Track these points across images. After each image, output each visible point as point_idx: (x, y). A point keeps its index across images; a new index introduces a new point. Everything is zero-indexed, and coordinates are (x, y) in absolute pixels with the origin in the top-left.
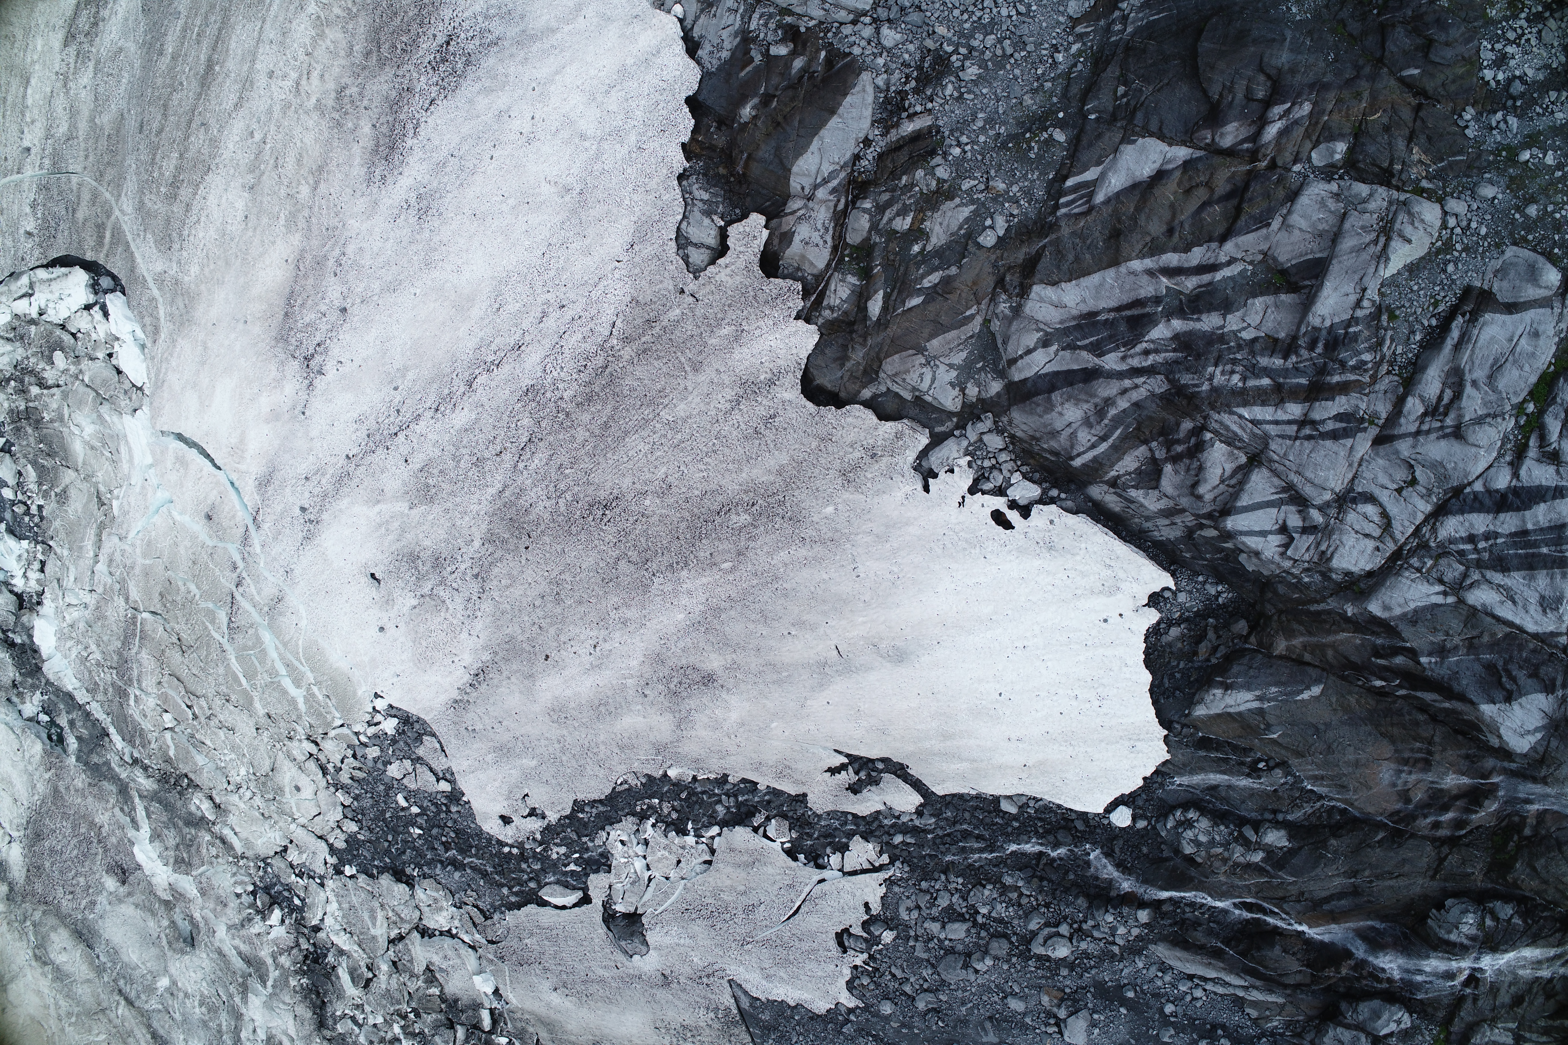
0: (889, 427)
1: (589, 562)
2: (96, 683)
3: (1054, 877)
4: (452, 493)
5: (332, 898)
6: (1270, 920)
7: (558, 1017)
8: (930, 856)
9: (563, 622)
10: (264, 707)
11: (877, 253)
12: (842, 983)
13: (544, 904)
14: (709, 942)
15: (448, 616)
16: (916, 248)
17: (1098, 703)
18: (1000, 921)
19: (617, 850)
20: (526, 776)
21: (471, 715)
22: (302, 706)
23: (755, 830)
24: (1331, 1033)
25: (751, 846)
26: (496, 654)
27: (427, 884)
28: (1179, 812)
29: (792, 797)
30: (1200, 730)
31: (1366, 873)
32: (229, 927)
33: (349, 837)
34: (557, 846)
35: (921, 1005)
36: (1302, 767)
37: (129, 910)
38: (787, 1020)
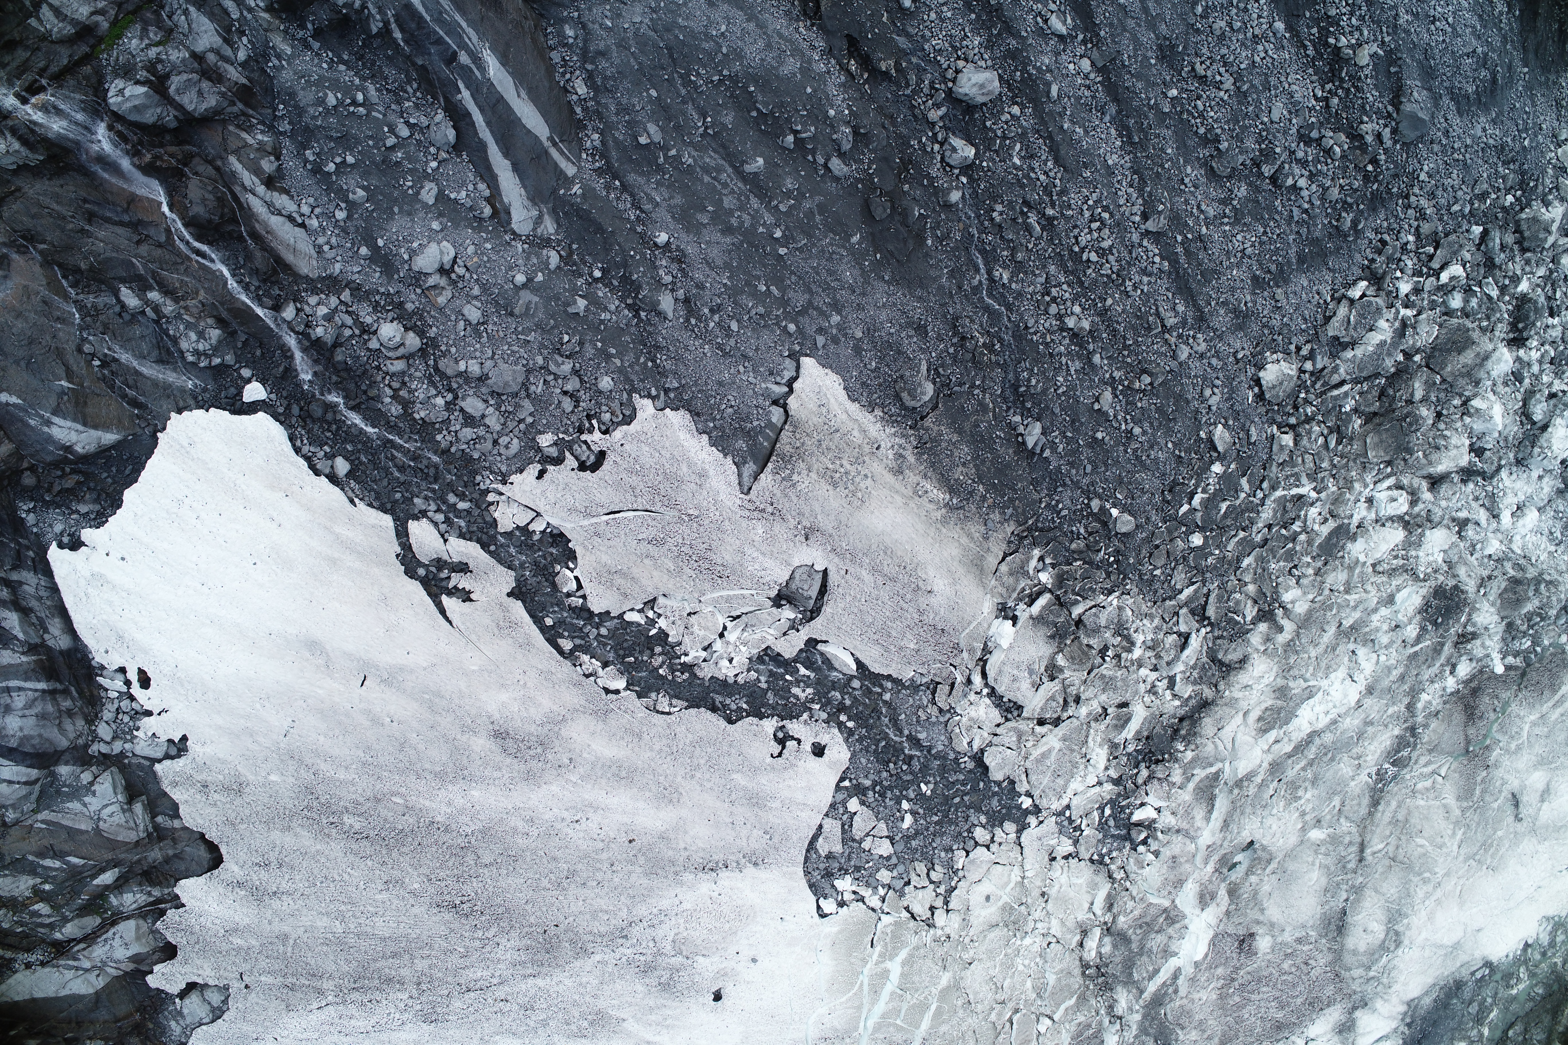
0: (176, 795)
1: (514, 882)
3: (352, 386)
5: (1070, 792)
7: (955, 567)
8: (449, 473)
9: (586, 857)
10: (940, 978)
11: (77, 906)
12: (634, 427)
13: (860, 664)
14: (729, 539)
15: (681, 930)
17: (186, 501)
18: (432, 383)
19: (741, 659)
20: (755, 770)
21: (754, 845)
22: (903, 955)
23: (584, 597)
24: (204, 106)
25: (602, 588)
26: (676, 873)
27: (962, 744)
28: (202, 365)
29: (524, 602)
30: (132, 417)
31: (71, 226)
32: (1193, 839)
33: (993, 826)
34: (797, 698)
35: (567, 367)
36: (68, 337)
37: (1273, 912)
38: (722, 429)
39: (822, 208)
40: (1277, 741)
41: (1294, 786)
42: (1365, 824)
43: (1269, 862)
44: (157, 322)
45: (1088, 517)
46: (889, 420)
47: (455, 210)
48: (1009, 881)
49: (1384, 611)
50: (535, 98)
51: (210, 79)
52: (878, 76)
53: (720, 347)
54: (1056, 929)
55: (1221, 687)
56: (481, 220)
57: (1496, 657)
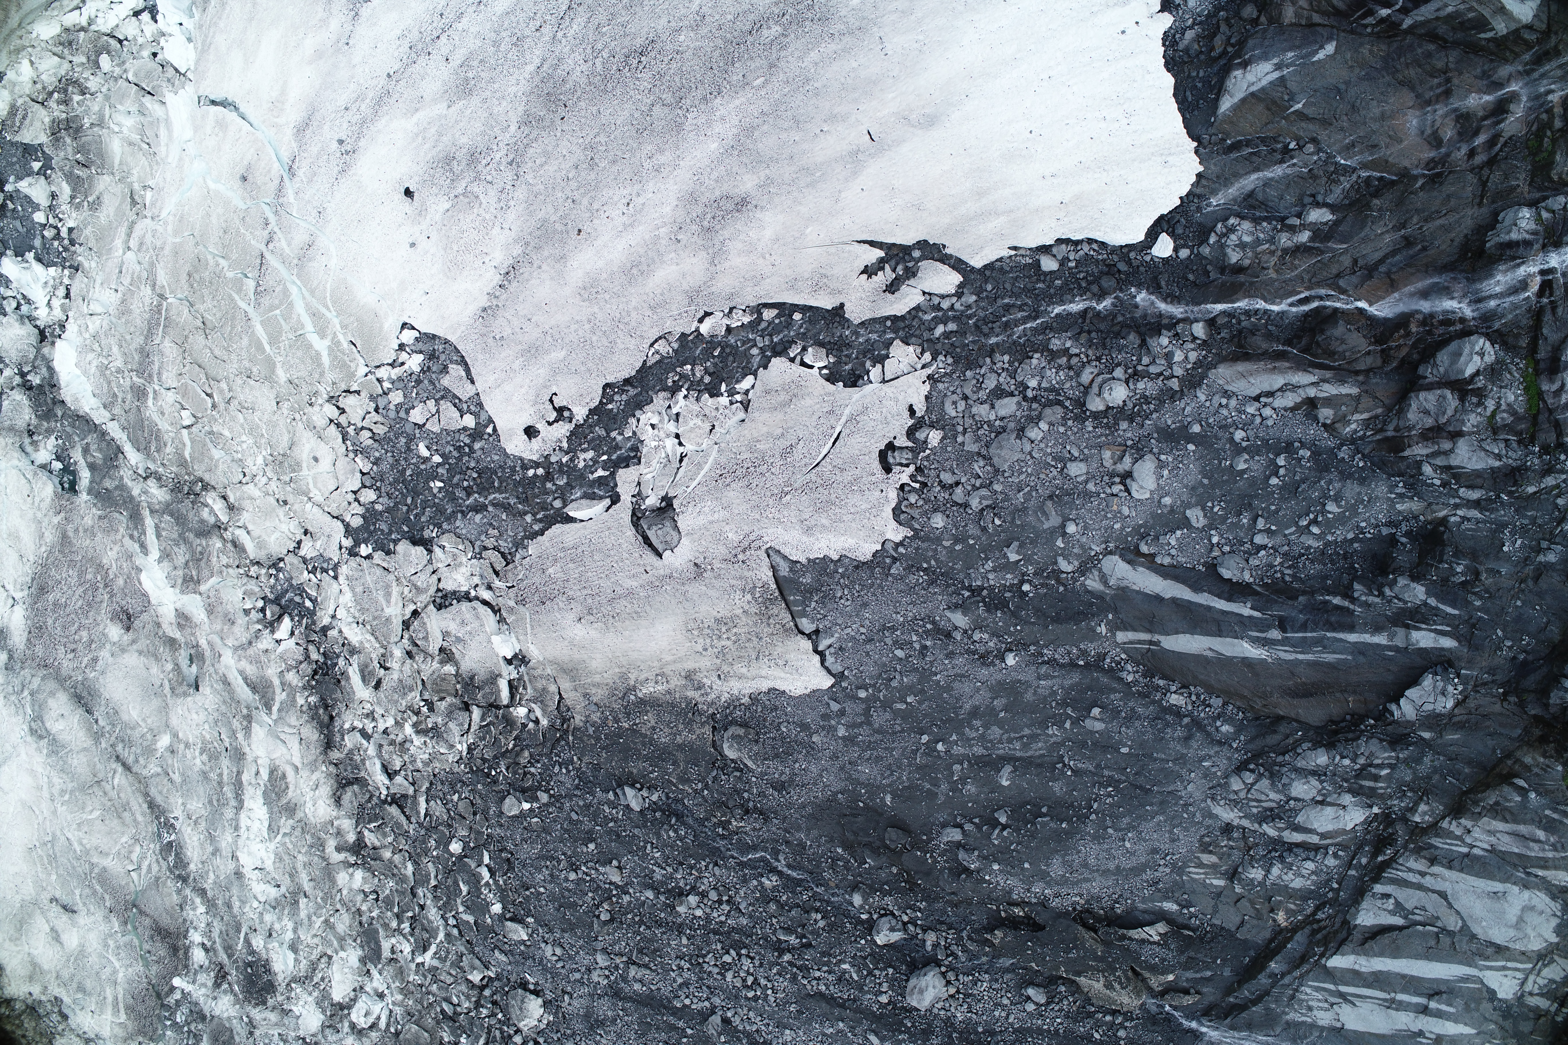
1: (623, 116)
2: (115, 395)
3: (1102, 326)
4: (492, 80)
5: (346, 589)
6: (1328, 303)
7: (582, 655)
8: (973, 342)
9: (597, 187)
10: (286, 372)
12: (888, 512)
13: (570, 520)
14: (744, 507)
15: (481, 211)
17: (1126, 121)
18: (1051, 389)
19: (648, 436)
20: (555, 373)
21: (500, 321)
22: (326, 360)
23: (792, 360)
24: (1414, 406)
25: (788, 380)
26: (527, 244)
27: (447, 541)
28: (1219, 225)
29: (827, 311)
30: (1228, 135)
31: (1415, 220)
32: (236, 649)
33: (367, 510)
34: (584, 451)
35: (975, 503)
36: (1332, 140)
37: (131, 659)
38: (831, 576)
39: (932, 795)
40: (257, 773)
41: (214, 757)
42: (144, 786)
43: (173, 689)
44: (1283, 220)
45: (540, 784)
46: (733, 703)
47: (1166, 525)
48: (315, 486)
49: (289, 935)
50: (1198, 659)
51: (1430, 429)
52: (996, 923)
53: (893, 629)
54: (250, 489)
55: (332, 769)
56: (1142, 537)
57: (188, 988)
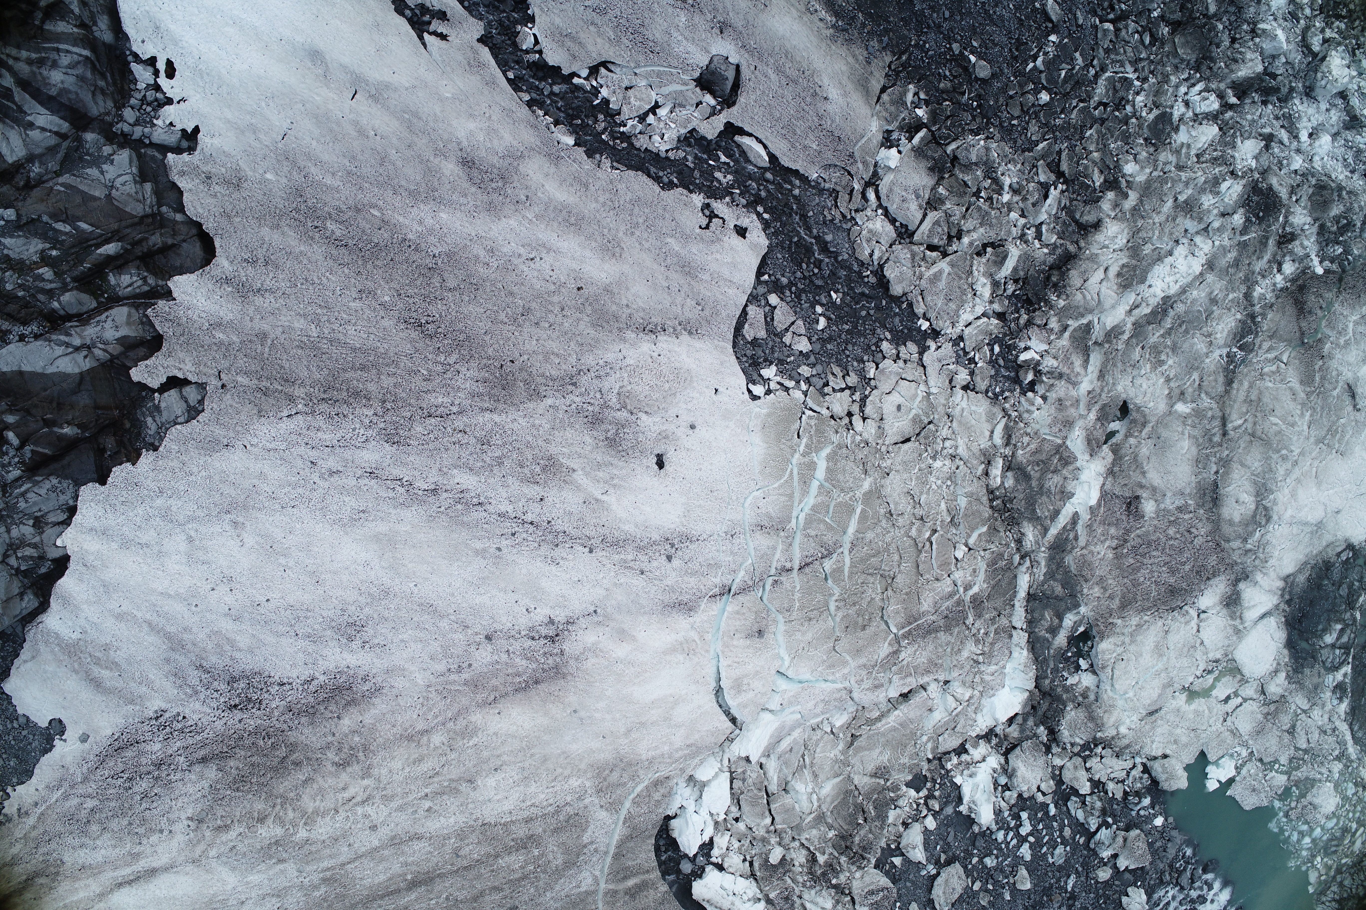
0: (182, 183)
2: (996, 632)
4: (529, 446)
5: (961, 323)
7: (845, 81)
9: (539, 296)
10: (862, 481)
11: (76, 273)
13: (772, 157)
14: (657, 20)
15: (626, 383)
16: (54, 253)
19: (671, 136)
20: (686, 238)
21: (688, 315)
22: (827, 450)
23: (540, 52)
25: (554, 46)
26: (620, 330)
27: (864, 257)
29: (490, 49)
33: (898, 345)
34: (719, 181)
37: (1154, 476)
40: (1136, 306)
41: (1156, 350)
42: (1223, 398)
43: (1144, 425)
45: (951, 61)
48: (916, 395)
54: (962, 451)
55: (1082, 244)
57: (1315, 258)
